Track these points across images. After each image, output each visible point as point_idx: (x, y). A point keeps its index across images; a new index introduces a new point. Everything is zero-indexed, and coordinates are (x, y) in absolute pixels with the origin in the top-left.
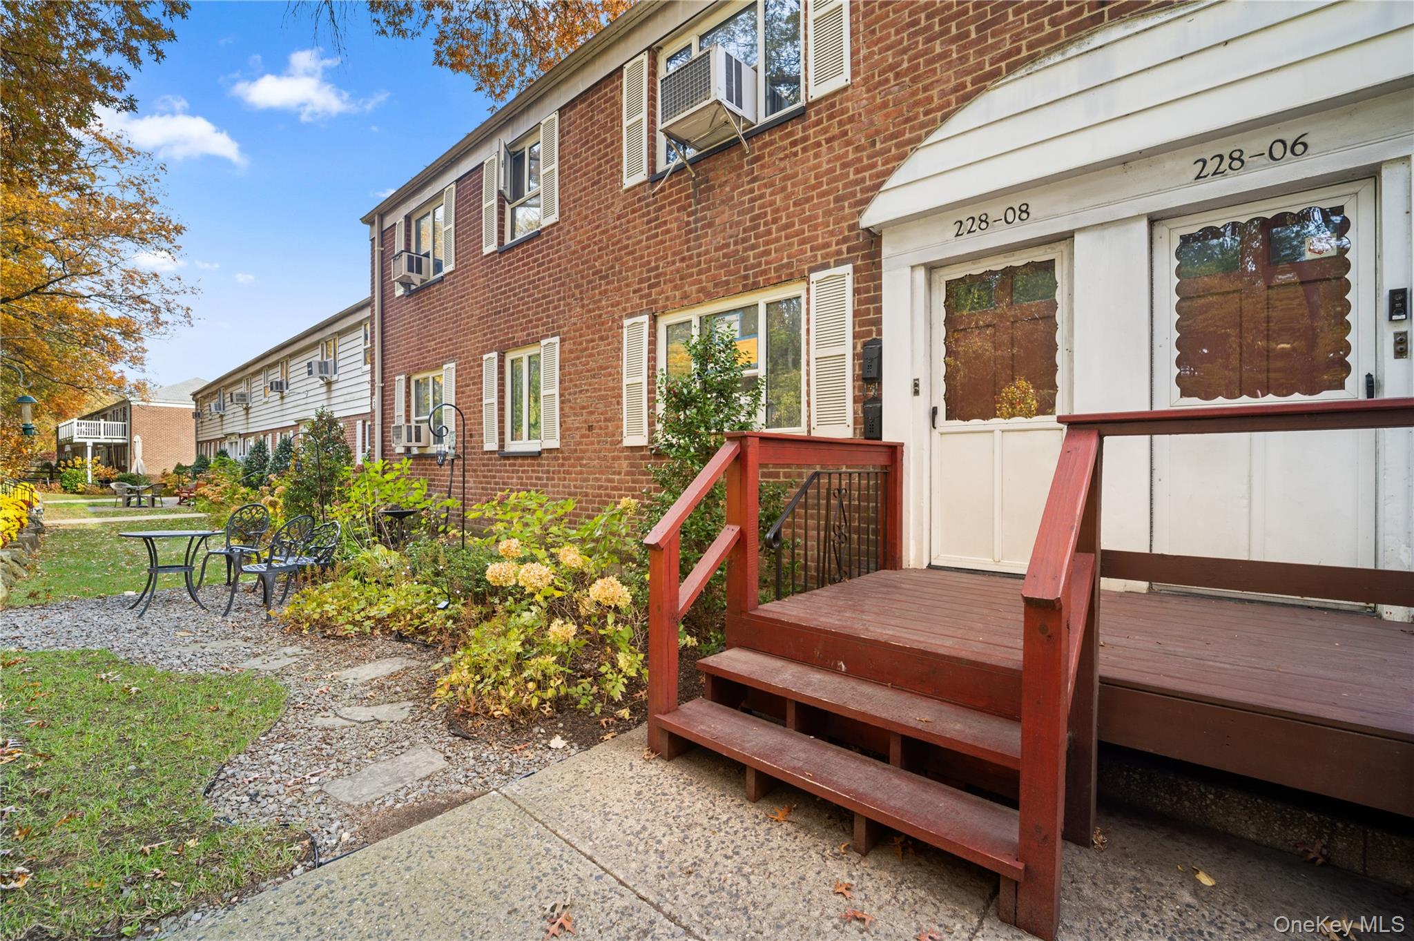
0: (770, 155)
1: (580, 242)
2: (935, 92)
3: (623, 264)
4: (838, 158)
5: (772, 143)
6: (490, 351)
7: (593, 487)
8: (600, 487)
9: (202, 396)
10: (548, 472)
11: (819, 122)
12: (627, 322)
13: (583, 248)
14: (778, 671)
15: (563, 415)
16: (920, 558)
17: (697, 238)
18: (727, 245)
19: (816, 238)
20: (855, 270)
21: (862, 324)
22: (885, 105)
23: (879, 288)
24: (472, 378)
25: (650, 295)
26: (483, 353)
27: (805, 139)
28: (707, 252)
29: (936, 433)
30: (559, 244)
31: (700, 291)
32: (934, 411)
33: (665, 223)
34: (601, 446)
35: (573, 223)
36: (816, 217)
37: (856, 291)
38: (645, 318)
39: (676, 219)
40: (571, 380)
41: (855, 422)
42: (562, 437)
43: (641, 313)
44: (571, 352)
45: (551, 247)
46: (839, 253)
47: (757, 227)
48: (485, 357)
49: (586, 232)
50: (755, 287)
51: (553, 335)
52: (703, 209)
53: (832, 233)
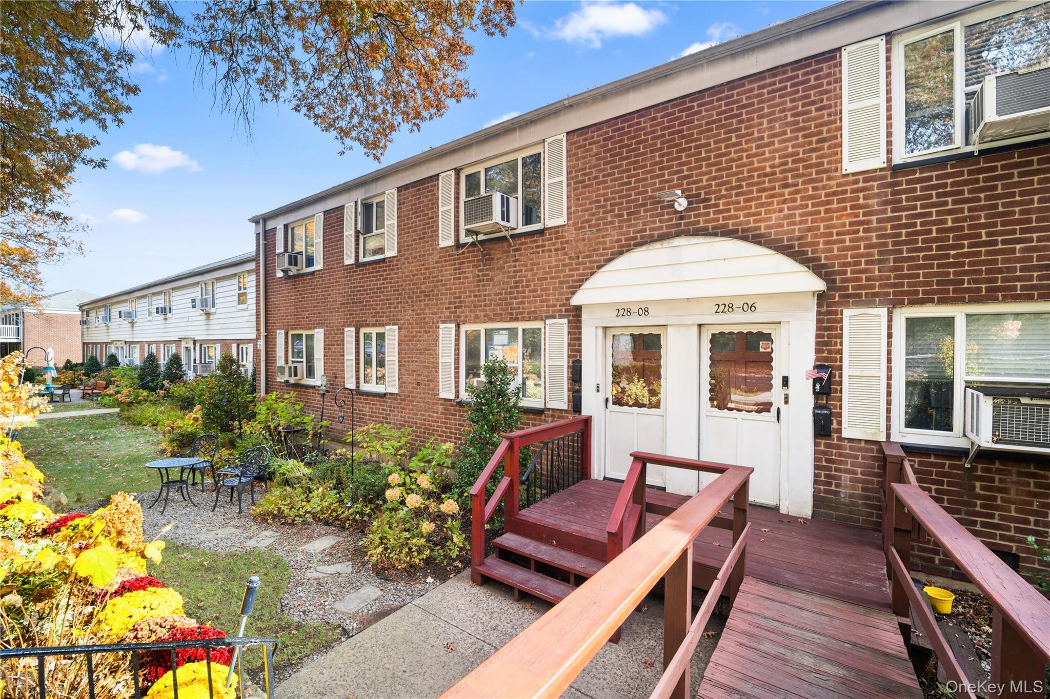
0: (525, 249)
1: (411, 271)
2: (607, 240)
3: (439, 291)
4: (560, 260)
5: (526, 243)
6: (350, 326)
7: (420, 419)
8: (425, 420)
9: (87, 308)
10: (390, 407)
11: (551, 239)
12: (442, 326)
13: (414, 275)
14: (527, 545)
15: (400, 374)
16: (599, 474)
17: (484, 286)
18: (501, 294)
19: (549, 300)
20: (569, 322)
21: (572, 351)
22: (584, 239)
23: (580, 333)
24: (337, 341)
25: (456, 312)
26: (345, 326)
27: (543, 246)
28: (489, 295)
29: (608, 410)
30: (398, 269)
31: (486, 316)
32: (607, 400)
33: (465, 272)
34: (425, 395)
35: (406, 259)
36: (549, 289)
37: (569, 333)
38: (453, 326)
39: (472, 272)
40: (406, 354)
41: (569, 401)
42: (400, 387)
43: (451, 322)
44: (406, 336)
45: (392, 270)
46: (561, 311)
47: (517, 287)
48: (346, 329)
49: (415, 266)
50: (516, 320)
51: (394, 324)
52: (487, 270)
53: (557, 300)
